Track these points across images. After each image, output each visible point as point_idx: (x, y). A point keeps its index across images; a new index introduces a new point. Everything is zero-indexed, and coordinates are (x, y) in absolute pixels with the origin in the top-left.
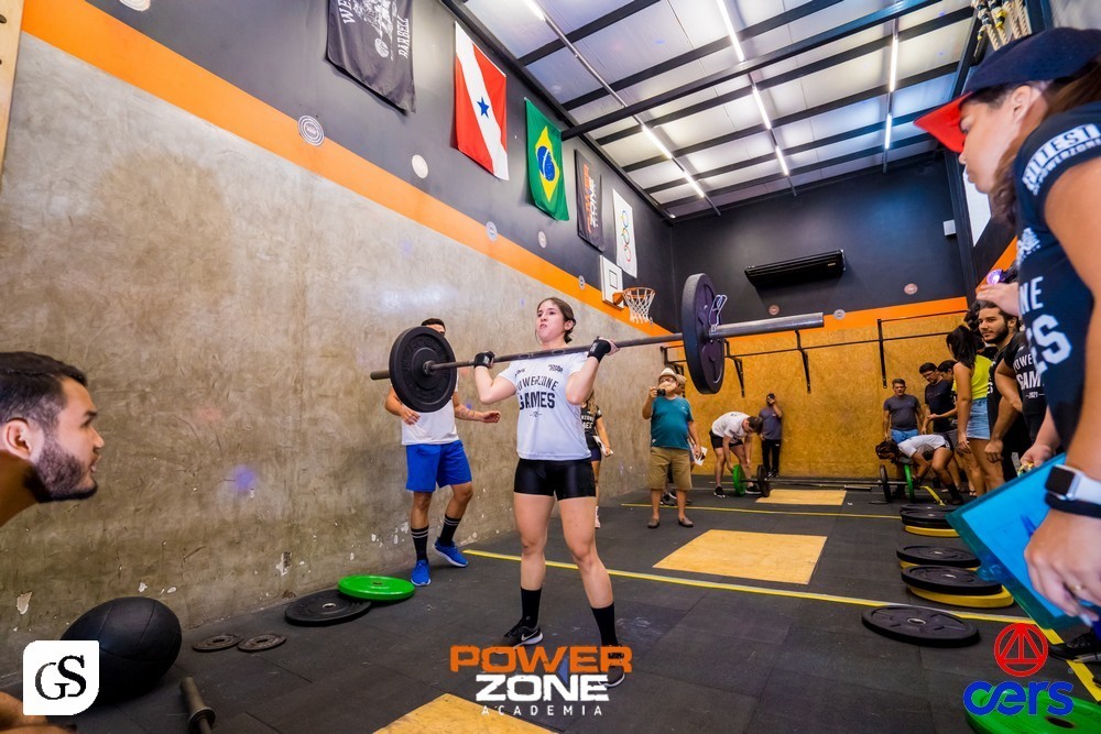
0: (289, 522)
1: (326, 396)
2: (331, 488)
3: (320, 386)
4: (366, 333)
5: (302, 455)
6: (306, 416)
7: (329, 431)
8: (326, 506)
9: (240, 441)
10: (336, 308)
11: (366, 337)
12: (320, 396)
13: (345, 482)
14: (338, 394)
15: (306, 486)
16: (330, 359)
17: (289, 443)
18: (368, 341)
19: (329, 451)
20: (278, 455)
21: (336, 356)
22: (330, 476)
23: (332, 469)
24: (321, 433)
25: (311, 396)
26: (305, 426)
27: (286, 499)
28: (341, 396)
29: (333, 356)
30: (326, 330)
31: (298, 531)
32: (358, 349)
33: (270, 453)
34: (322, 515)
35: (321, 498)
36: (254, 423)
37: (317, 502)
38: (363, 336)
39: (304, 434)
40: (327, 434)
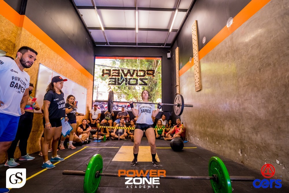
0: (241, 140)
1: (247, 100)
2: (253, 133)
3: (244, 97)
4: (260, 70)
5: (241, 120)
6: (241, 107)
7: (250, 112)
8: (252, 139)
9: (227, 115)
10: (245, 68)
11: (260, 72)
12: (245, 100)
13: (258, 132)
14: (251, 98)
15: (244, 130)
16: (246, 86)
17: (238, 116)
18: (261, 72)
19: (251, 119)
20: (236, 119)
21: (249, 84)
22: (252, 128)
23: (252, 126)
24: (247, 113)
25: (242, 101)
26: (241, 111)
27: (239, 133)
28: (252, 98)
29: (247, 85)
30: (243, 78)
31: (243, 144)
32: (257, 78)
33: (234, 118)
34: (251, 142)
35: (250, 135)
36: (229, 111)
37: (248, 136)
38: (258, 71)
39: (242, 113)
40: (249, 113)
